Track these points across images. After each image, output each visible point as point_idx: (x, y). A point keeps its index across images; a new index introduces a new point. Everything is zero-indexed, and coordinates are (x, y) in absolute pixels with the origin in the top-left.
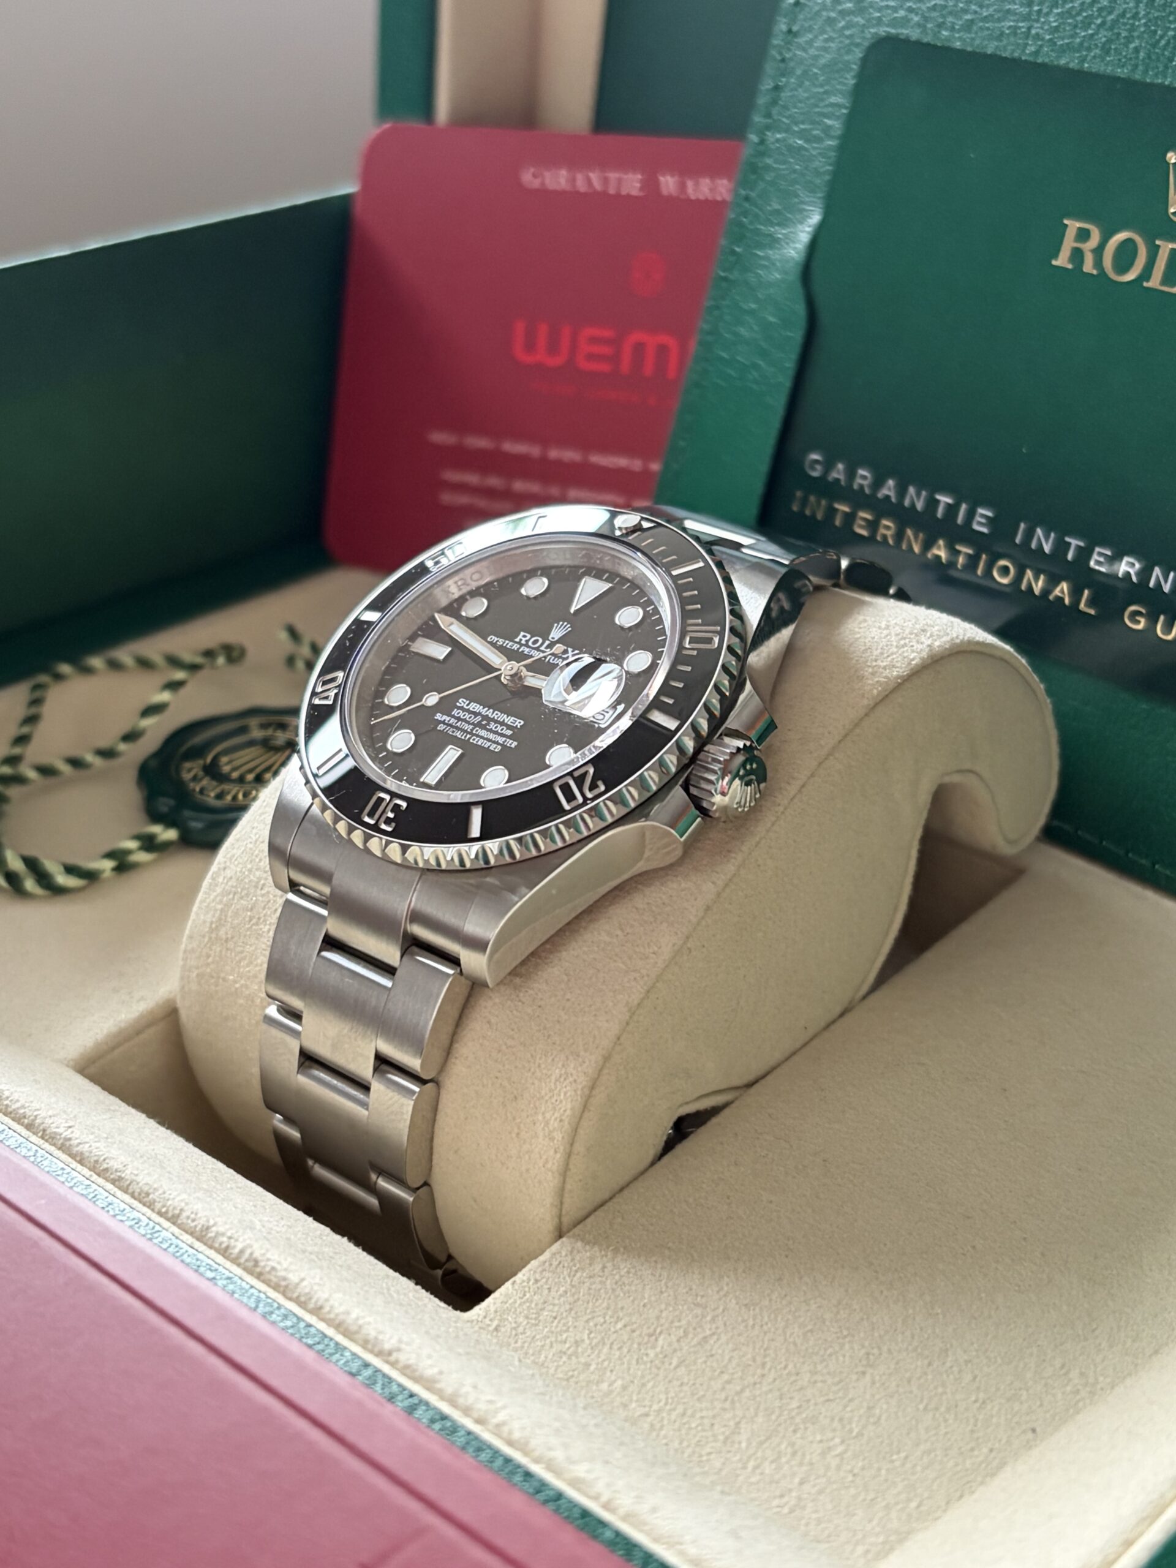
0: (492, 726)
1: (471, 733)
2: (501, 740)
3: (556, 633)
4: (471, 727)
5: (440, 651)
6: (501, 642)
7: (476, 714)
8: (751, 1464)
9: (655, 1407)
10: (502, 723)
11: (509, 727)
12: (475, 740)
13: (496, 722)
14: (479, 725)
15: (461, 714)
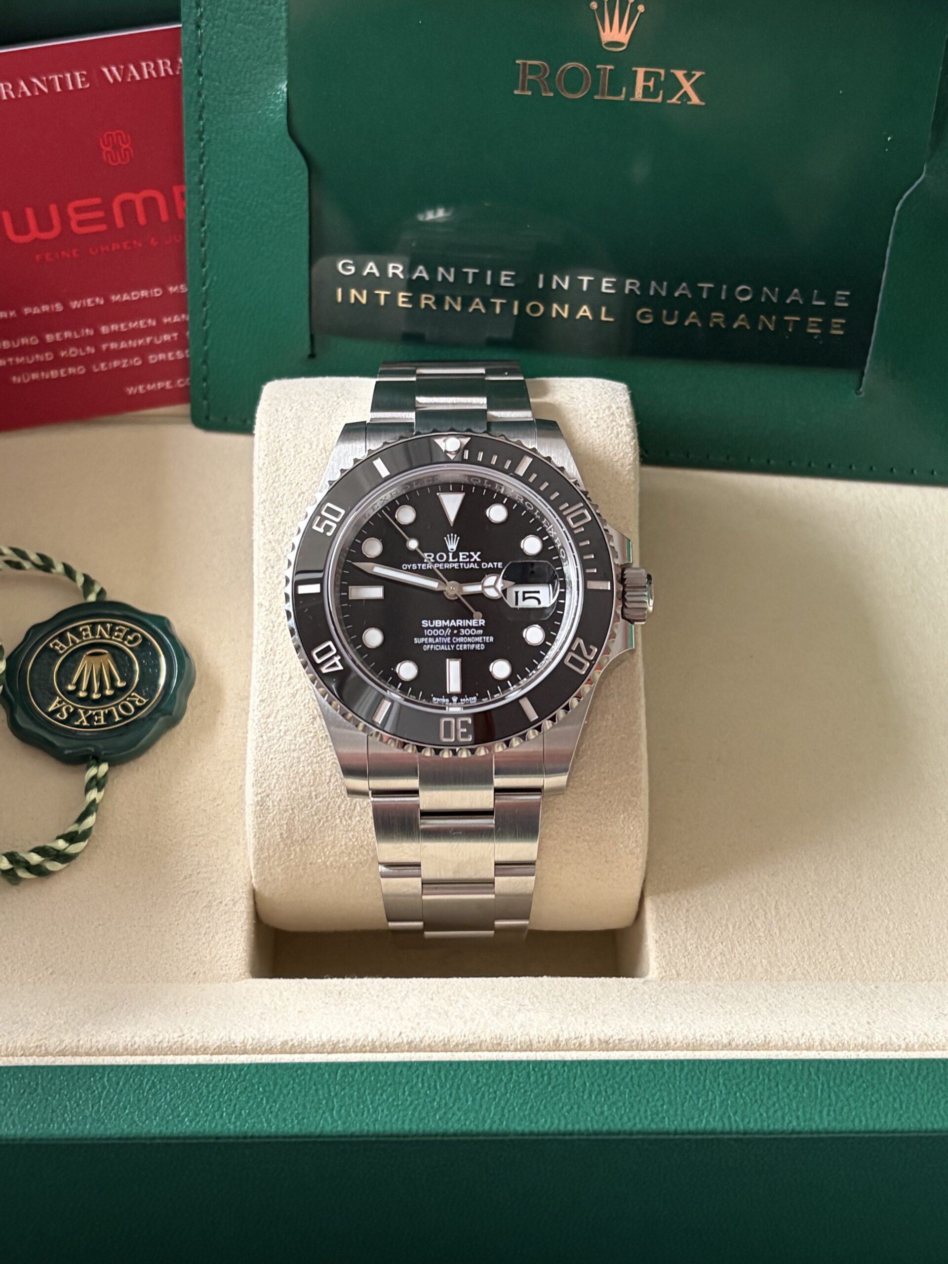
0: (463, 632)
1: (452, 643)
2: (479, 639)
3: (452, 546)
4: (449, 639)
5: (377, 592)
6: (414, 567)
7: (445, 628)
8: (864, 961)
9: (794, 962)
10: (470, 627)
11: (477, 628)
12: (461, 647)
13: (464, 628)
14: (452, 635)
15: (433, 632)
